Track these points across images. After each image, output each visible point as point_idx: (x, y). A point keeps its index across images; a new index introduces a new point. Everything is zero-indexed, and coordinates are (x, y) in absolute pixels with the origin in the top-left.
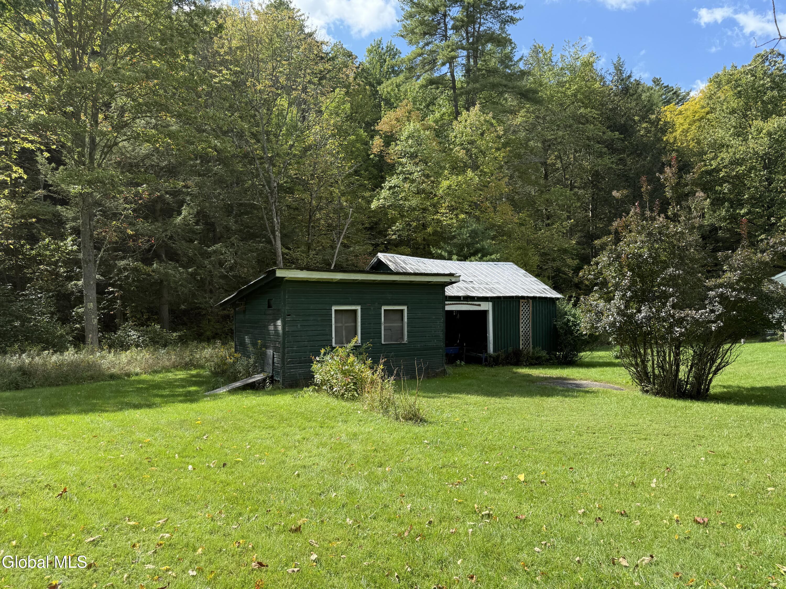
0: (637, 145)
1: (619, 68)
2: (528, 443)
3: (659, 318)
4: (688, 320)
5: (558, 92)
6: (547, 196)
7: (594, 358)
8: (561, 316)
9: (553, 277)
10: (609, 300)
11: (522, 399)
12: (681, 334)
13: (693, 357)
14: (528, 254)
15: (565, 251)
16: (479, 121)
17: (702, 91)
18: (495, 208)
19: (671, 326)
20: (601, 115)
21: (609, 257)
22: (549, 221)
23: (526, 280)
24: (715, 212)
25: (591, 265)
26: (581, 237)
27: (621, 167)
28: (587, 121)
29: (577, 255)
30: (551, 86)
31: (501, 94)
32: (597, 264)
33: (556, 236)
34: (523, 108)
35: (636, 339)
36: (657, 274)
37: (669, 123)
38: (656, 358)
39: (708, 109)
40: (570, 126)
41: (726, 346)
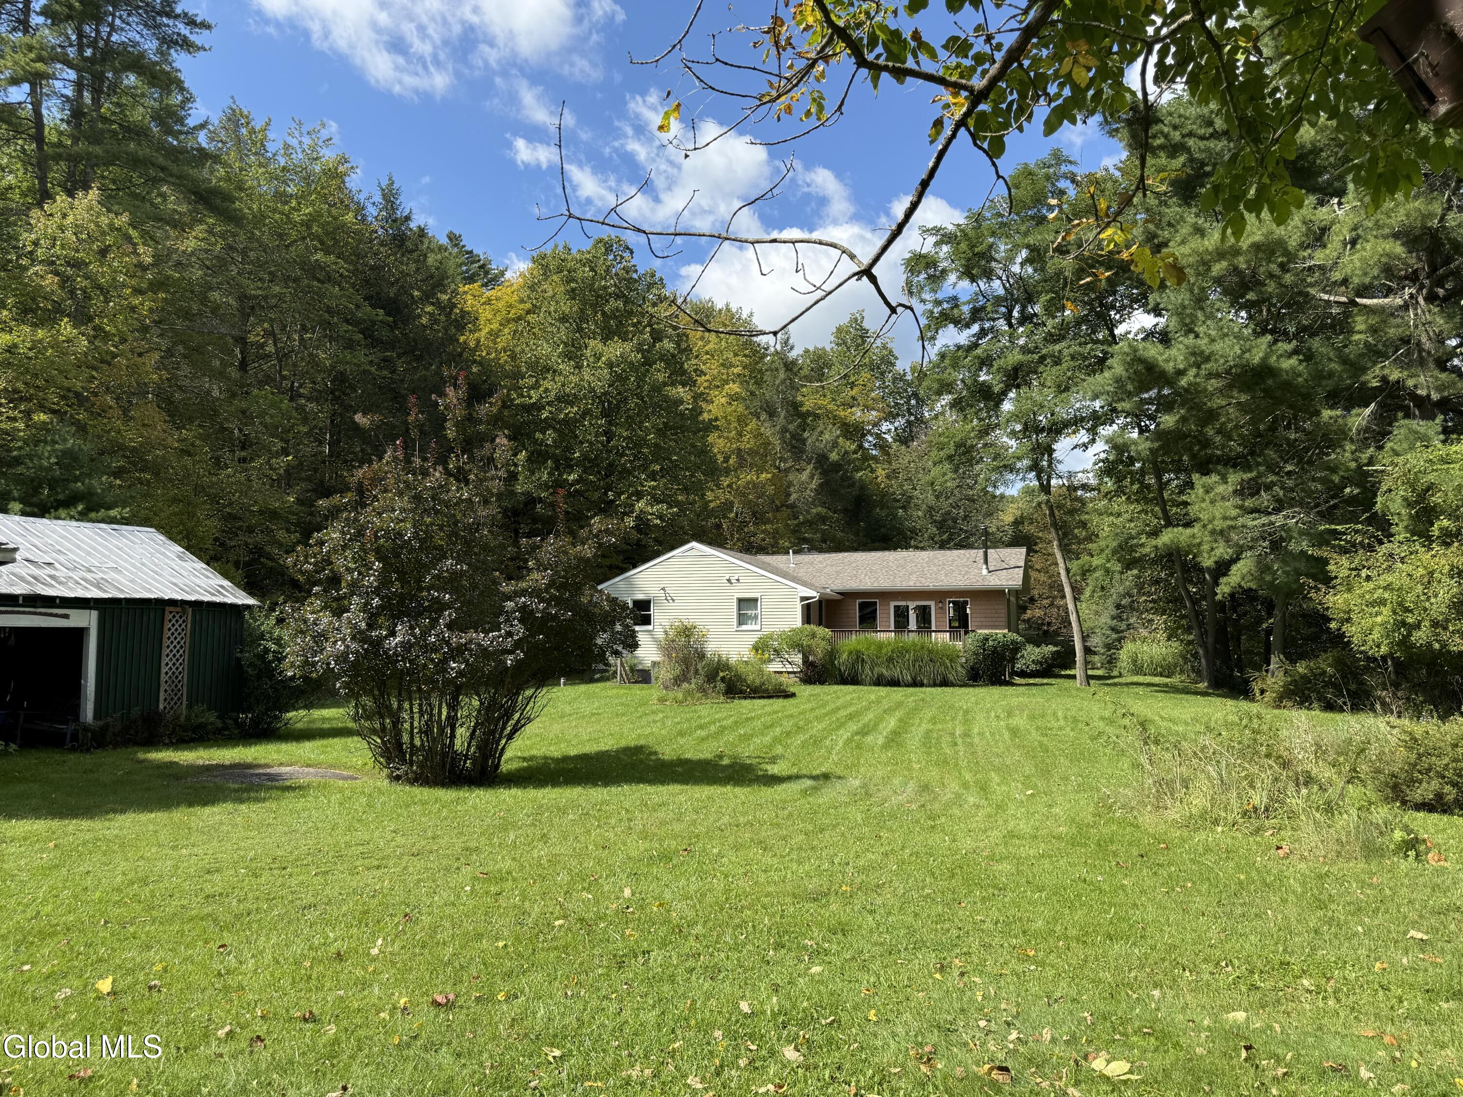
0: (415, 340)
1: (390, 198)
2: (138, 908)
3: (426, 645)
4: (471, 650)
5: (274, 211)
6: (244, 405)
7: (313, 721)
8: (253, 642)
9: (247, 564)
10: (338, 612)
11: (145, 817)
12: (460, 673)
13: (479, 711)
14: (194, 515)
15: (274, 515)
16: (97, 225)
17: (522, 275)
18: (125, 411)
19: (444, 661)
20: (355, 273)
21: (343, 533)
22: (243, 454)
23: (183, 567)
24: (533, 473)
25: (311, 546)
26: (307, 491)
27: (385, 373)
28: (329, 279)
29: (297, 525)
30: (261, 195)
31: (155, 182)
32: (322, 543)
33: (255, 485)
34: (201, 222)
35: (384, 683)
36: (427, 568)
37: (468, 313)
38: (416, 716)
39: (528, 306)
40: (296, 280)
41: (529, 692)
